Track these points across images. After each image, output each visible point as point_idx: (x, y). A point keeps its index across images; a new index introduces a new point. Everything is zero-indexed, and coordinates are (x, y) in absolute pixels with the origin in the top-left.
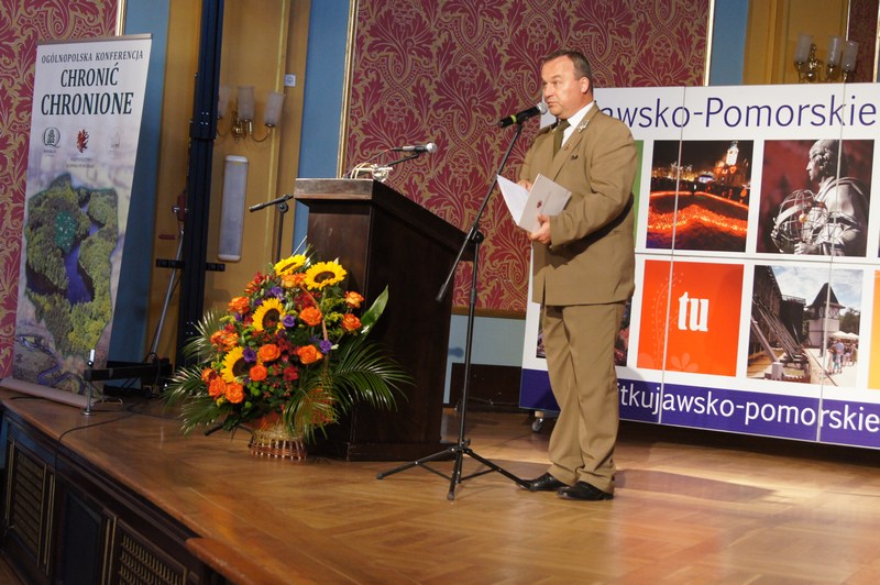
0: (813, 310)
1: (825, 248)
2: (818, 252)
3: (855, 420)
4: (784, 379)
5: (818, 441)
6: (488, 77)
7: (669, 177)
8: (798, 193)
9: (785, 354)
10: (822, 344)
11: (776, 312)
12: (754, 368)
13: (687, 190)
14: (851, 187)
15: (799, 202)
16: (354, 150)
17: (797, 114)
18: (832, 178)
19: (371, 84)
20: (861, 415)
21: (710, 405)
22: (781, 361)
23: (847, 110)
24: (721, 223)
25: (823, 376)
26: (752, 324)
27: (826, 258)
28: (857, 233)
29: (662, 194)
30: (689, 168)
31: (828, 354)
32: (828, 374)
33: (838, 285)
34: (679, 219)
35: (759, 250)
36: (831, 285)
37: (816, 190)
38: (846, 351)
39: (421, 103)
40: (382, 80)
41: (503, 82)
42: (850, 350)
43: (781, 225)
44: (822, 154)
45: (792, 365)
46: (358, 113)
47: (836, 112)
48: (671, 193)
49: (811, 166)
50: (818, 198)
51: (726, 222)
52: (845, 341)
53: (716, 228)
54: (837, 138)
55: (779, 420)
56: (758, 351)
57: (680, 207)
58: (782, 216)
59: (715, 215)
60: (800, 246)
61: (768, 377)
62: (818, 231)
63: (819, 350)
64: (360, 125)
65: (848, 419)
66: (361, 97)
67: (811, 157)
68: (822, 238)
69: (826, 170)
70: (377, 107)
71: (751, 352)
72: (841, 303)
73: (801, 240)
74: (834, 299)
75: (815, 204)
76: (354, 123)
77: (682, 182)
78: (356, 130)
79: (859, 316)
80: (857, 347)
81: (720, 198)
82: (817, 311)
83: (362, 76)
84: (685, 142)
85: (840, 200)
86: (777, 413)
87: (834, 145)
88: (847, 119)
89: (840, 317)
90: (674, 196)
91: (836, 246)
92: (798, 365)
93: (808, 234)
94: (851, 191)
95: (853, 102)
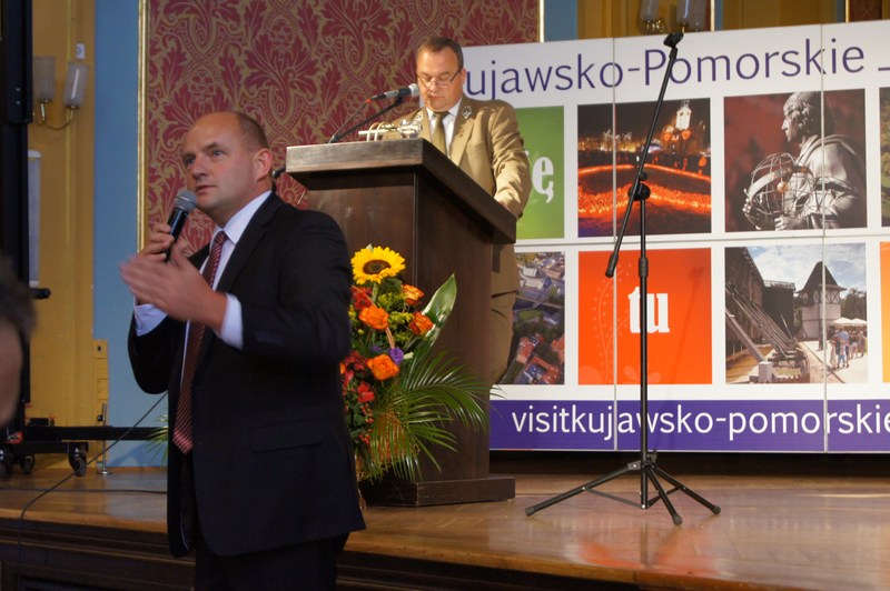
0: (805, 296)
1: (813, 221)
2: (806, 225)
3: (871, 422)
4: (775, 380)
5: (826, 450)
6: (305, 45)
7: (602, 148)
8: (773, 157)
9: (774, 351)
10: (821, 336)
11: (758, 301)
12: (734, 372)
13: (627, 163)
14: (840, 146)
15: (774, 169)
16: (157, 141)
17: (763, 64)
18: (814, 137)
19: (171, 55)
20: (878, 415)
21: (681, 421)
22: (769, 360)
23: (827, 57)
24: (677, 200)
25: (825, 373)
26: (728, 319)
27: (817, 232)
28: (853, 200)
29: (594, 170)
30: (628, 136)
31: (829, 347)
32: (832, 370)
33: (834, 263)
34: (619, 199)
35: (729, 229)
36: (826, 263)
37: (796, 153)
38: (852, 340)
39: (230, 79)
40: (184, 50)
41: (321, 51)
42: (857, 339)
43: (755, 197)
44: (800, 109)
45: (785, 363)
46: (158, 93)
47: (813, 59)
48: (606, 168)
49: (787, 124)
50: (800, 163)
51: (682, 198)
52: (848, 328)
53: (670, 206)
54: (817, 89)
55: (773, 431)
56: (738, 350)
57: (620, 185)
58: (756, 187)
59: (666, 191)
60: (781, 220)
61: (754, 380)
62: (803, 200)
63: (818, 342)
64: (161, 108)
65: (861, 421)
66: (160, 72)
67: (786, 113)
68: (810, 208)
69: (807, 127)
70: (179, 84)
71: (729, 353)
72: (840, 284)
73: (783, 213)
74: (830, 280)
75: (796, 169)
76: (154, 104)
77: (620, 154)
78: (157, 115)
79: (865, 298)
80: (865, 334)
81: (672, 170)
82: (811, 296)
83: (160, 45)
84: (620, 106)
85: (827, 162)
86: (769, 423)
87: (814, 98)
88: (828, 66)
89: (840, 301)
90: (611, 171)
91: (827, 217)
92: (793, 363)
93: (791, 206)
94: (840, 151)
95: (834, 45)
